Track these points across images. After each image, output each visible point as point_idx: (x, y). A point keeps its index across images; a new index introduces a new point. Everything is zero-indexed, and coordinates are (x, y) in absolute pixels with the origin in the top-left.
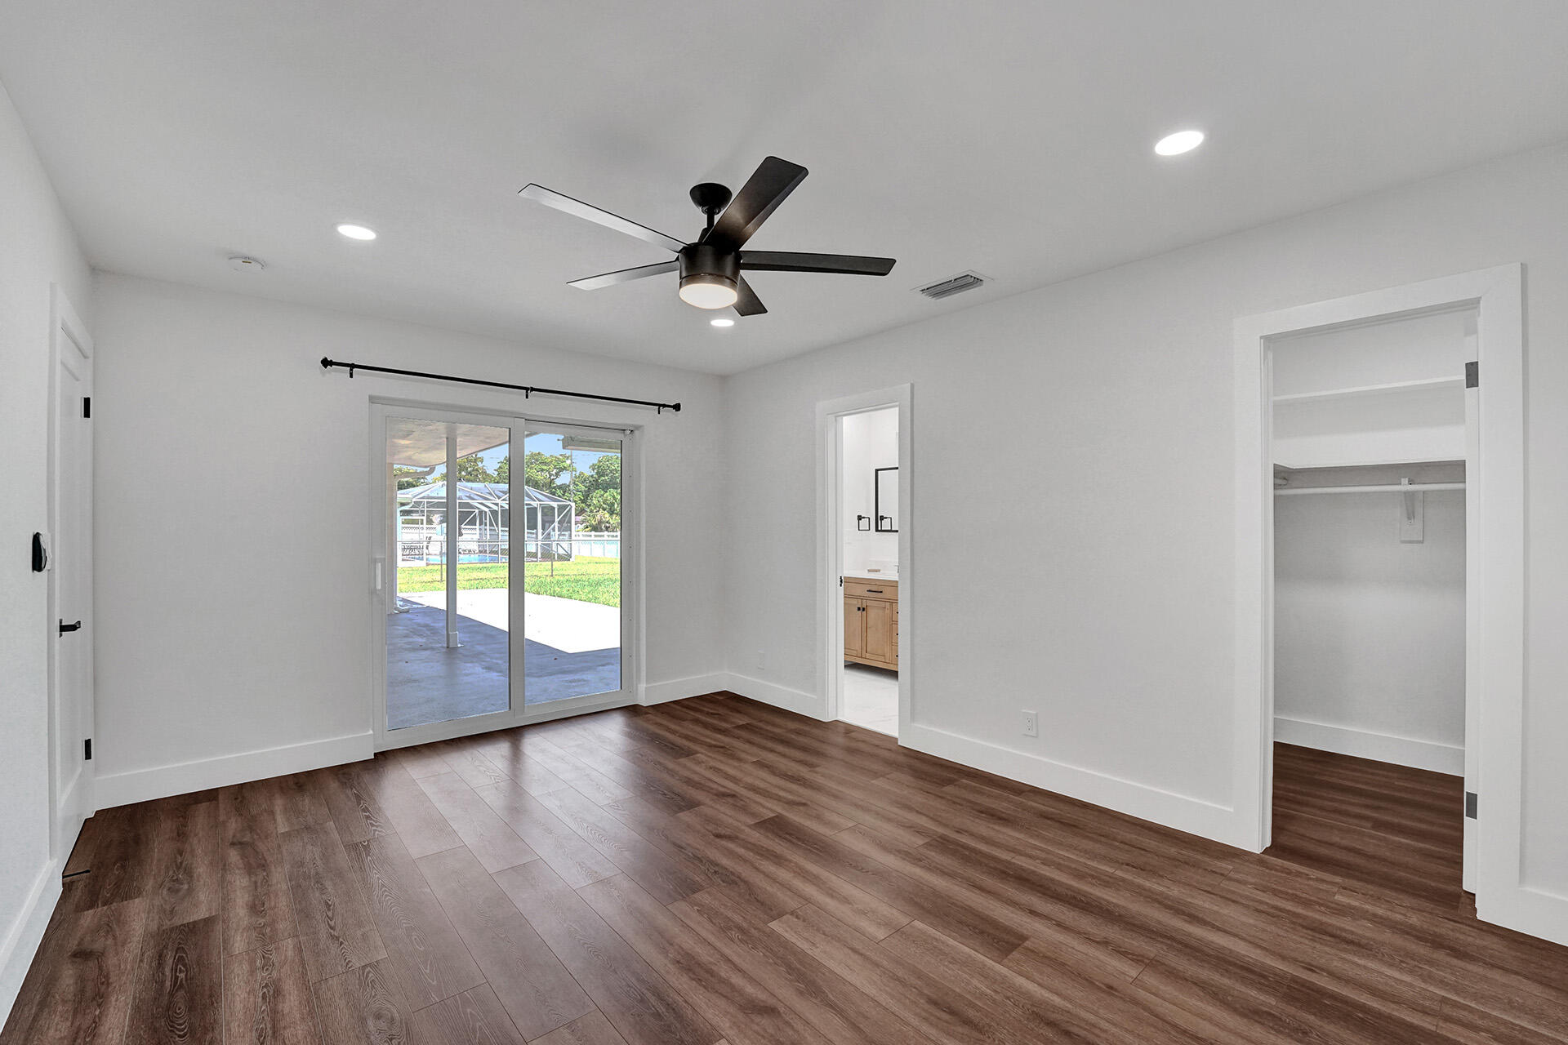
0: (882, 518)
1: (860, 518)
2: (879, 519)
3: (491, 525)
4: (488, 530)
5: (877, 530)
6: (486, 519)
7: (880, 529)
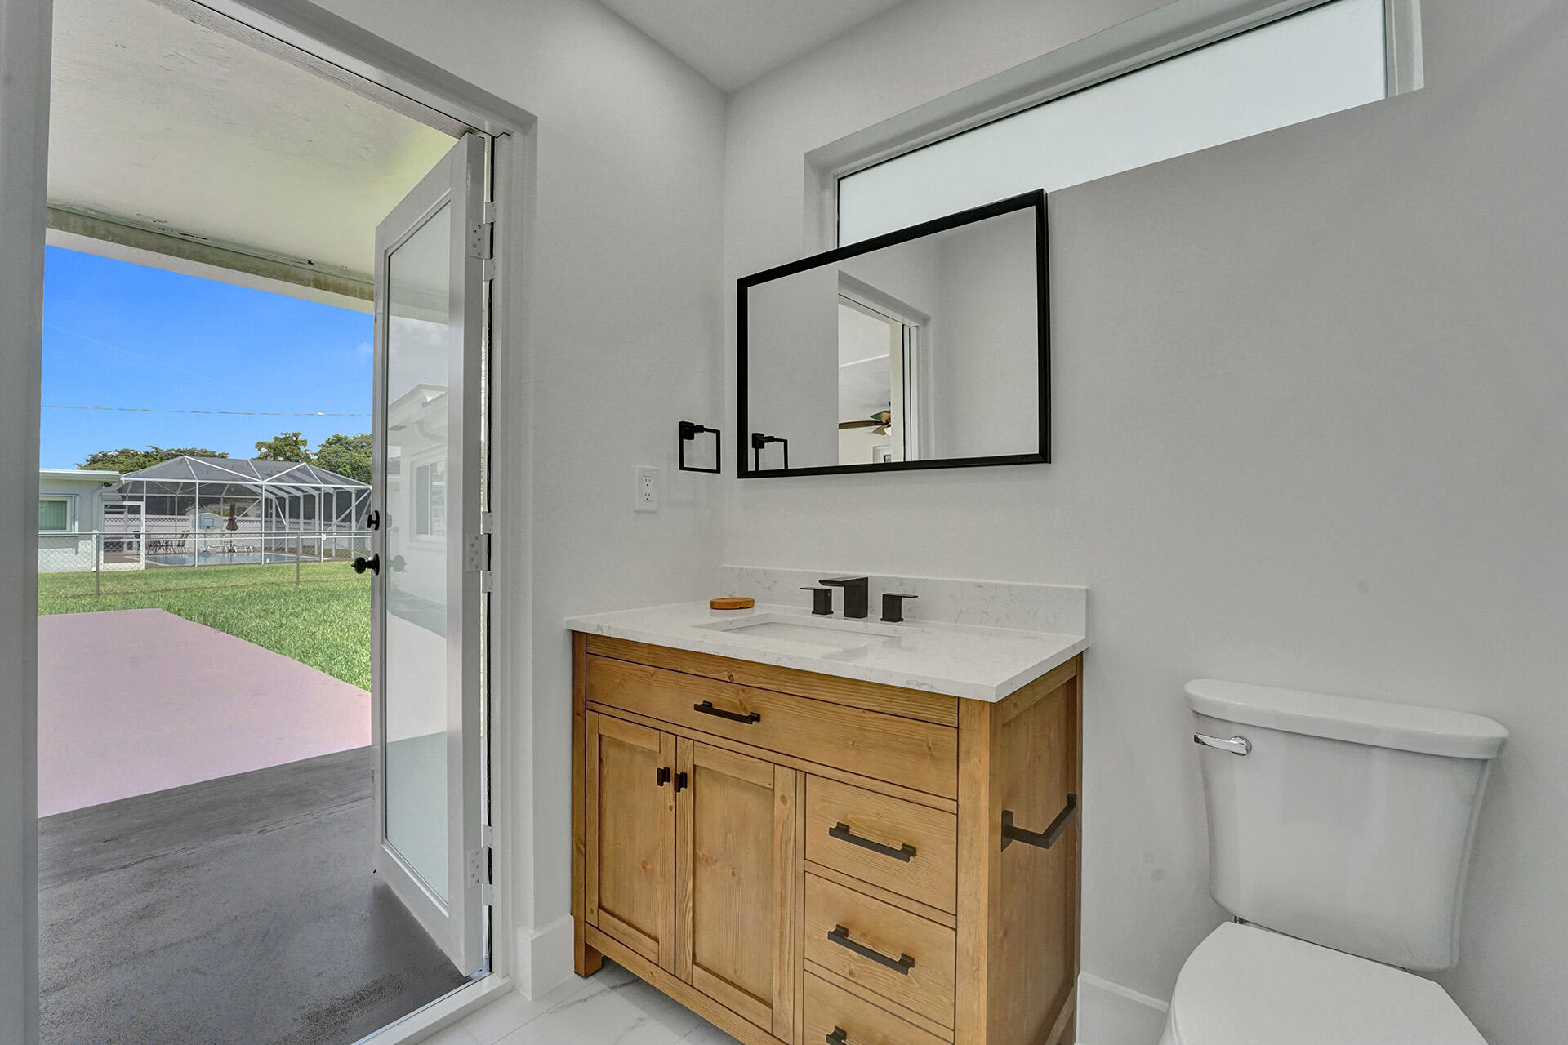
0: (760, 441)
1: (687, 431)
2: (749, 441)
3: (278, 515)
4: (274, 522)
5: (743, 473)
6: (271, 509)
7: (751, 468)
